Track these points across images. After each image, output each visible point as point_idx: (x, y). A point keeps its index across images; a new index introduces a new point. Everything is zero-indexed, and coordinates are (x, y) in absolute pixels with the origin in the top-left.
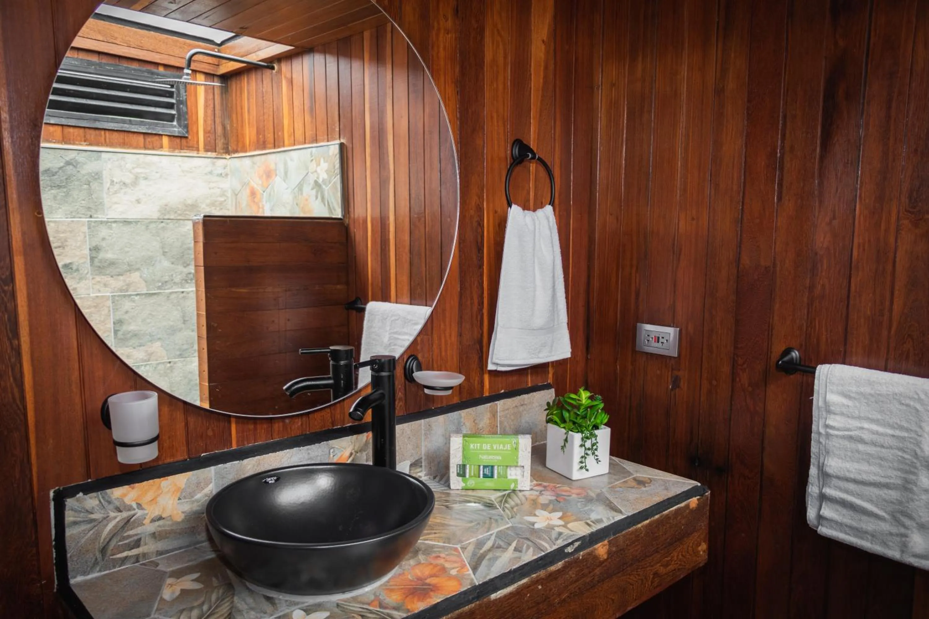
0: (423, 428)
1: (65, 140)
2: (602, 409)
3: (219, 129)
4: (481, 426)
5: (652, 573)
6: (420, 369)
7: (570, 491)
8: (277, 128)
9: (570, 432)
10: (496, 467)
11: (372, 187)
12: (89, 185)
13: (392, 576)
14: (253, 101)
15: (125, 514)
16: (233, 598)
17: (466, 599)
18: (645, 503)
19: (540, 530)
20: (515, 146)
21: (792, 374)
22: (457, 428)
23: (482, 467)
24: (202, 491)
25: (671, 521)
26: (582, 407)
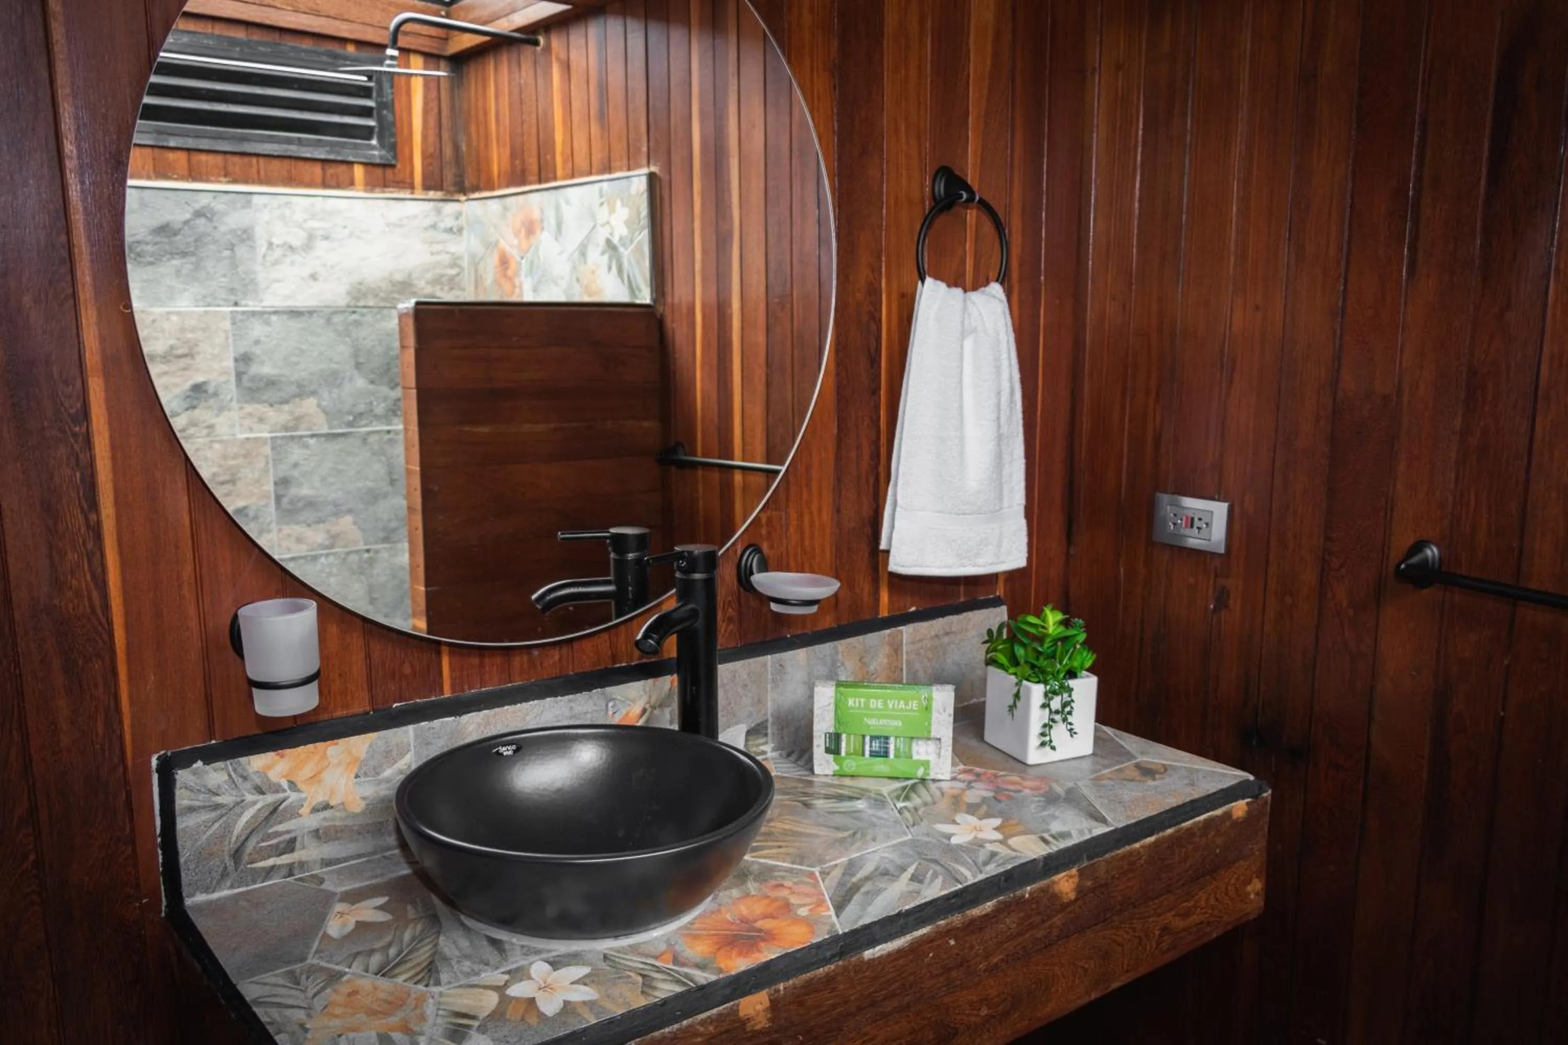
0: (770, 669)
1: (193, 174)
2: (1084, 643)
3: (448, 151)
4: (872, 668)
5: (1157, 928)
6: (765, 567)
7: (1019, 784)
8: (545, 147)
9: (1025, 682)
10: (892, 740)
11: (704, 252)
12: (232, 250)
13: (700, 915)
14: (504, 101)
15: (270, 798)
16: (438, 938)
17: (821, 957)
18: (1150, 807)
19: (959, 847)
20: (938, 180)
21: (1425, 587)
22: (830, 671)
23: (868, 739)
24: (393, 764)
25: (1197, 840)
26: (1048, 640)
